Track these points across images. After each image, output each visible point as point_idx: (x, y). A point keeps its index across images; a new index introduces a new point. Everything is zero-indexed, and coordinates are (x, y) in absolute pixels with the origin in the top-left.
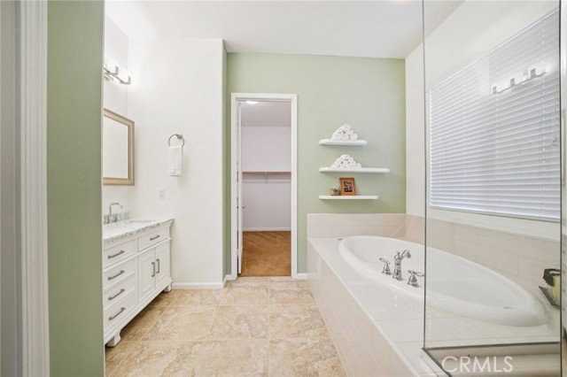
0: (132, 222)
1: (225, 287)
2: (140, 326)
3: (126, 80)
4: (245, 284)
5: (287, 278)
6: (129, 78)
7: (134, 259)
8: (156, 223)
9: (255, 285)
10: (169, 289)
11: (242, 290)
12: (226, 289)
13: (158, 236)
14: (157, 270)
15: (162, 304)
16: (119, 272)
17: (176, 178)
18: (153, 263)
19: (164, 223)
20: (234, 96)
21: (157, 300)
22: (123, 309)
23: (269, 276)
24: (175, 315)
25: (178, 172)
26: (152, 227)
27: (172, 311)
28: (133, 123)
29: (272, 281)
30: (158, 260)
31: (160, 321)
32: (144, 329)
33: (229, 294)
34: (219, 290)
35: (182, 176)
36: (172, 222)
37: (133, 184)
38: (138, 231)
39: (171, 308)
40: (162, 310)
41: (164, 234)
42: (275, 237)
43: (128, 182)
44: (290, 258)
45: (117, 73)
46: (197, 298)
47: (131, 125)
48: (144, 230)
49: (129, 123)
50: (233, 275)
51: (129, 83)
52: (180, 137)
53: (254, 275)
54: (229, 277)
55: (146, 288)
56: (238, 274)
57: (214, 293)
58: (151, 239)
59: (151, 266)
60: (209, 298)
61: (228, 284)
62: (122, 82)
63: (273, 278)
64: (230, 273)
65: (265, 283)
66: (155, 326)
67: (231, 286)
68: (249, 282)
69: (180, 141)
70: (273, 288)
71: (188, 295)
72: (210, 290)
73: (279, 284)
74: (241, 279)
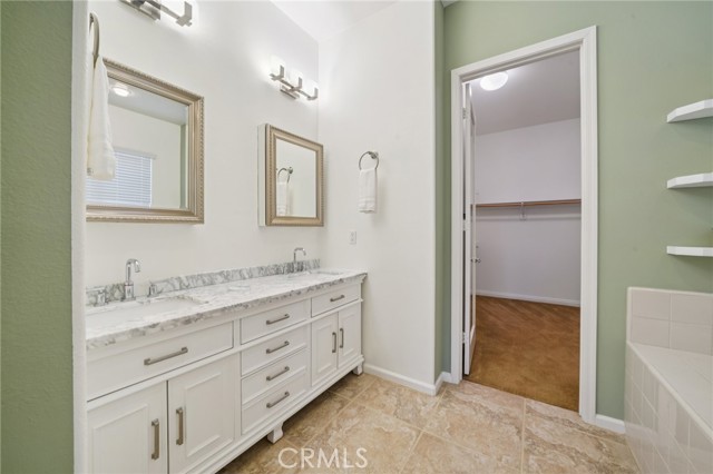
0: (319, 273)
1: (438, 393)
2: (310, 422)
3: (312, 95)
4: (476, 399)
5: (569, 414)
6: (316, 90)
7: (305, 326)
8: (338, 278)
9: (495, 408)
10: (360, 371)
11: (468, 411)
12: (439, 400)
13: (343, 297)
14: (339, 343)
15: (345, 394)
16: (283, 343)
17: (369, 215)
18: (334, 334)
19: (351, 278)
20: (456, 74)
21: (341, 384)
22: (287, 394)
23: (525, 395)
24: (356, 421)
25: (371, 206)
26: (331, 284)
27: (353, 411)
28: (322, 147)
29: (530, 410)
30: (342, 330)
31: (335, 425)
32: (313, 429)
33: (443, 412)
34: (427, 396)
35: (377, 211)
36: (364, 278)
37: (322, 225)
38: (310, 289)
39: (354, 405)
40: (343, 404)
41: (353, 293)
42: (541, 315)
43: (314, 222)
44: (576, 366)
45: (300, 86)
46: (391, 401)
47: (319, 149)
48: (318, 287)
49: (319, 148)
50: (454, 376)
51: (315, 98)
52: (374, 156)
53: (493, 385)
54: (445, 376)
55: (323, 368)
56: (464, 375)
57: (419, 400)
58: (332, 300)
59: (332, 337)
60: (410, 407)
61: (444, 389)
62: (309, 97)
63: (533, 404)
64: (449, 371)
65: (515, 412)
66: (326, 430)
67: (448, 395)
68: (483, 398)
69: (375, 161)
70: (533, 429)
71: (381, 390)
72: (414, 392)
73: (548, 425)
74: (468, 385)
